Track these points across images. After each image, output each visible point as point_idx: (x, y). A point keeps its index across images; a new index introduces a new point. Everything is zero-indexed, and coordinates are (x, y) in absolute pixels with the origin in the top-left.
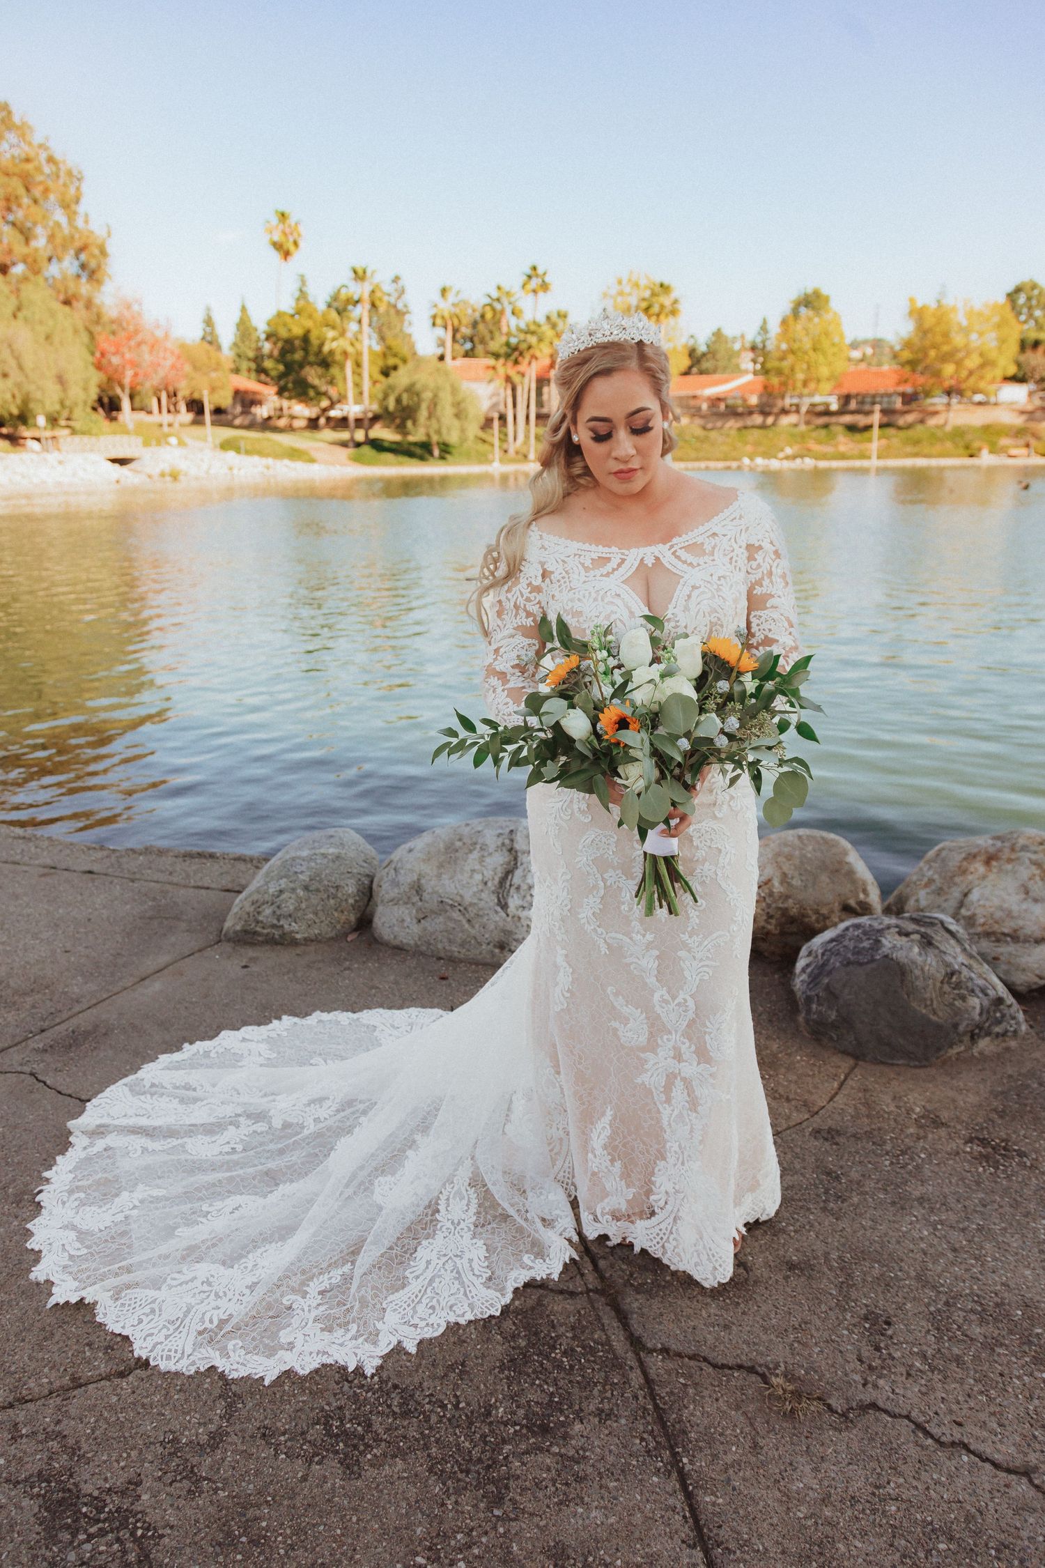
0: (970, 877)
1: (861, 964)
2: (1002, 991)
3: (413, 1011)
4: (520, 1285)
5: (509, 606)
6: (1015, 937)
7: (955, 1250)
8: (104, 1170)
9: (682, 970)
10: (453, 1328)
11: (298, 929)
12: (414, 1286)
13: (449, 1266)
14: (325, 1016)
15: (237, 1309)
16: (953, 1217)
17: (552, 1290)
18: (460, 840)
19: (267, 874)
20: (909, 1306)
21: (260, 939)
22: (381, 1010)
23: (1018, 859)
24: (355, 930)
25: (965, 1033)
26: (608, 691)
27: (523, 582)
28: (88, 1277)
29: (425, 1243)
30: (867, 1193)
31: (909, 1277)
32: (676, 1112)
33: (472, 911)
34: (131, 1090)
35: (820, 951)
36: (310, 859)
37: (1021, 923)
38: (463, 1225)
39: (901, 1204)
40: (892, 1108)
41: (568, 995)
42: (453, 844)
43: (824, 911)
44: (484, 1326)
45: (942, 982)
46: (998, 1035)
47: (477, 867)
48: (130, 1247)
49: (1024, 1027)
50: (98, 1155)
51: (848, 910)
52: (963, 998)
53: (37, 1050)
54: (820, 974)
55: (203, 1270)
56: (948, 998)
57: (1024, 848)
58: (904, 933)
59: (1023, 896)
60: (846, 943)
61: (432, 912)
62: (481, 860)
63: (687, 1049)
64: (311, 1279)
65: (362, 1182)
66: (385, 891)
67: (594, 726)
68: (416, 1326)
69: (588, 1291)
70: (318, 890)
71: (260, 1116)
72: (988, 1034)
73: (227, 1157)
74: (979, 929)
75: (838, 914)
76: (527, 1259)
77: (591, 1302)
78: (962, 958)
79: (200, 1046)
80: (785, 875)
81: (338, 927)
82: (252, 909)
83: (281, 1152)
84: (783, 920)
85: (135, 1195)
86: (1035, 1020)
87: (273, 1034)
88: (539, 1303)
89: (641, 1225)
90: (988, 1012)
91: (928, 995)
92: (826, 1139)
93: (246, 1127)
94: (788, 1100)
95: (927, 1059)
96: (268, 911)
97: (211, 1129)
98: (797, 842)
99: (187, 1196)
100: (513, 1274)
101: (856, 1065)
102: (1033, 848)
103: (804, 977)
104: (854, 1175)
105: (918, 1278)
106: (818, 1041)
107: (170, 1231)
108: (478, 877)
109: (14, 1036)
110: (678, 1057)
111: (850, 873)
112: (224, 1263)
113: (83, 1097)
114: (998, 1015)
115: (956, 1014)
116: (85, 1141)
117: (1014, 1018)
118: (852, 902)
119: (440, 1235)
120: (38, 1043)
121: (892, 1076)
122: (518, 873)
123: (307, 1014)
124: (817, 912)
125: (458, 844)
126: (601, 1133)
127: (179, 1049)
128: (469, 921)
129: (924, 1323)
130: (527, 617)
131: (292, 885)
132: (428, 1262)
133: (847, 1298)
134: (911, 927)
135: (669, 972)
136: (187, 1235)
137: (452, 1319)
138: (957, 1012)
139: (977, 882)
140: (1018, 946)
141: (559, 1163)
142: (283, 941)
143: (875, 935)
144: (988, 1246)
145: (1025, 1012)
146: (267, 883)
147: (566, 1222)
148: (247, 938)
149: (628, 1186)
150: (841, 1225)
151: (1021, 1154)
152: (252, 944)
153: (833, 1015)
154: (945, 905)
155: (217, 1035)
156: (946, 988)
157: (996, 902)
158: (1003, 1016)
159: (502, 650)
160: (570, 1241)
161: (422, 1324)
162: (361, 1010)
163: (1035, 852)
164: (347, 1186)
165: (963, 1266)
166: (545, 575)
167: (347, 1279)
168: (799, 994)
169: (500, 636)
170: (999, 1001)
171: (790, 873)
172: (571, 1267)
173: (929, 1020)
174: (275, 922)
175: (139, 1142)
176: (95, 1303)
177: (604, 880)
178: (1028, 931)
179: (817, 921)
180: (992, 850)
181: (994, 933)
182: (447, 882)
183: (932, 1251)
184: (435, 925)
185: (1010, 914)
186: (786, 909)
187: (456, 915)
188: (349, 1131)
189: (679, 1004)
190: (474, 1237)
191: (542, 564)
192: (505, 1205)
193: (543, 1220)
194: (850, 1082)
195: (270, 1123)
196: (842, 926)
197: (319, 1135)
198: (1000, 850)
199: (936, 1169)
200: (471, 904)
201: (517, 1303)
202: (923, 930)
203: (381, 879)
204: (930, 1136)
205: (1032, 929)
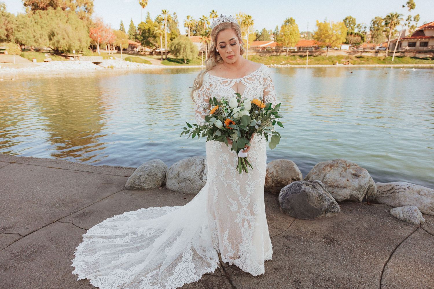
0: (326, 171)
1: (296, 193)
2: (334, 200)
3: (177, 207)
4: (204, 274)
5: (201, 94)
6: (337, 187)
7: (319, 265)
8: (92, 247)
9: (247, 190)
10: (186, 285)
11: (145, 186)
12: (175, 275)
13: (185, 270)
14: (153, 208)
15: (128, 281)
16: (318, 257)
17: (212, 275)
18: (190, 162)
19: (137, 171)
20: (306, 278)
21: (135, 189)
22: (168, 207)
23: (339, 166)
24: (161, 186)
25: (324, 211)
26: (227, 115)
27: (205, 88)
28: (88, 273)
29: (179, 264)
30: (296, 251)
31: (306, 271)
32: (245, 229)
33: (193, 181)
34: (100, 227)
35: (286, 190)
36: (149, 167)
37: (339, 183)
38: (189, 260)
39: (305, 254)
40: (304, 230)
41: (217, 198)
42: (188, 163)
43: (287, 180)
44: (194, 284)
45: (318, 198)
46: (332, 212)
47: (194, 169)
48: (99, 266)
49: (340, 210)
50: (91, 243)
51: (293, 180)
52: (323, 202)
53: (74, 217)
54: (285, 196)
55: (119, 271)
56: (319, 202)
57: (340, 163)
58: (308, 185)
59: (340, 176)
60: (293, 188)
61: (182, 181)
62: (195, 167)
63: (248, 212)
64: (148, 273)
65: (162, 249)
66: (169, 176)
67: (223, 124)
68: (176, 284)
69: (222, 275)
70: (151, 175)
71: (135, 233)
72: (330, 212)
73: (126, 243)
74: (328, 185)
75: (291, 181)
76: (206, 268)
77: (222, 278)
78: (323, 191)
79: (118, 216)
80: (277, 171)
81: (156, 185)
82: (133, 180)
83: (140, 242)
84: (276, 183)
85: (101, 253)
86: (343, 209)
87: (138, 213)
88: (209, 278)
89: (237, 260)
90: (330, 206)
91: (314, 201)
92: (286, 238)
93: (131, 236)
94: (276, 228)
95: (314, 218)
96: (137, 181)
97: (121, 237)
98: (280, 162)
99: (115, 253)
100: (202, 272)
101: (295, 220)
102: (343, 163)
103: (281, 197)
104: (293, 247)
105: (309, 271)
106: (285, 214)
107: (110, 262)
108: (195, 172)
109: (67, 214)
110: (246, 214)
111: (294, 170)
112: (124, 269)
113: (86, 229)
114: (333, 207)
116: (87, 240)
117: (337, 208)
118: (295, 178)
119: (183, 262)
120: (74, 215)
121: (304, 222)
122: (205, 170)
123: (148, 208)
124: (285, 180)
125: (189, 163)
126: (226, 235)
127: (113, 217)
128: (192, 183)
129: (310, 282)
130: (206, 97)
131: (144, 174)
132: (179, 269)
133: (290, 276)
134: (310, 183)
135: (243, 191)
136: (114, 263)
137: (186, 283)
138: (321, 205)
139: (328, 172)
140: (338, 189)
141: (215, 244)
142: (142, 189)
143: (300, 186)
144: (327, 264)
145: (340, 206)
146: (137, 174)
147: (217, 258)
148: (132, 188)
149: (233, 250)
150: (289, 259)
151: (337, 241)
152: (133, 190)
153: (289, 207)
154: (319, 179)
155: (123, 213)
156: (319, 199)
157: (333, 177)
158: (334, 207)
159: (200, 106)
160: (217, 263)
161: (178, 284)
162: (162, 207)
163: (343, 164)
164: (158, 250)
165: (320, 269)
166: (211, 85)
167: (158, 273)
168: (280, 202)
169: (199, 102)
170: (333, 203)
171: (278, 170)
172: (217, 270)
173: (314, 208)
174: (139, 184)
175: (101, 240)
176: (90, 280)
177: (226, 167)
178: (341, 185)
179: (285, 183)
180: (332, 164)
181: (332, 186)
182: (186, 173)
183: (313, 265)
184: (183, 184)
185: (336, 181)
186: (277, 180)
187: (188, 182)
188: (159, 236)
189: (246, 200)
190: (192, 263)
191: (210, 83)
192: (200, 254)
193: (210, 258)
194: (293, 224)
195: (137, 235)
196: (292, 183)
197: (151, 238)
198: (334, 164)
199: (315, 245)
200: (193, 179)
201: (203, 279)
202: (313, 184)
203: (168, 172)
204: (314, 237)
205: (342, 184)
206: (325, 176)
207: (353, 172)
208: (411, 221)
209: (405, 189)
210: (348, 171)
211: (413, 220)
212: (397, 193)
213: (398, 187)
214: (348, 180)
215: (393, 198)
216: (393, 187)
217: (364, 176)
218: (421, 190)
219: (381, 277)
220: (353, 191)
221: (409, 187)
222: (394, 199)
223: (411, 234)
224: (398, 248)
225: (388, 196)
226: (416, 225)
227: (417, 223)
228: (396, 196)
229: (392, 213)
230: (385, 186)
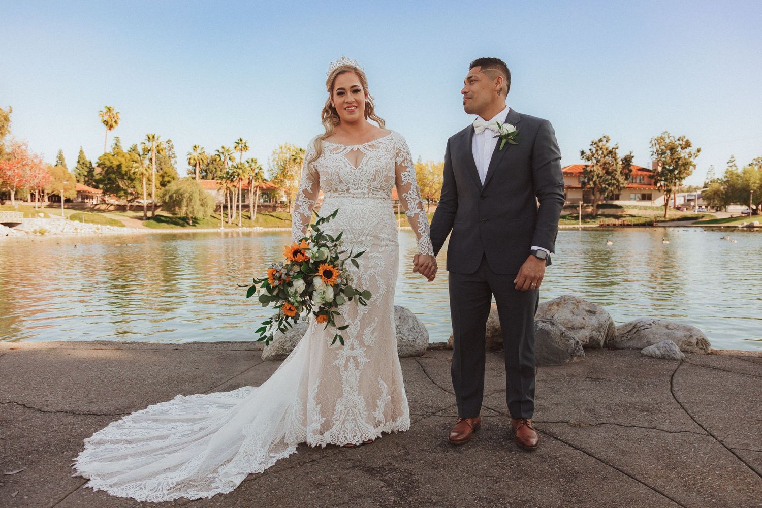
0: (552, 311)
6: (573, 328)
16: (595, 391)
23: (567, 303)
25: (570, 354)
31: (592, 403)
37: (574, 323)
39: (577, 391)
40: (557, 374)
45: (560, 336)
46: (578, 356)
49: (585, 355)
52: (568, 341)
56: (563, 341)
57: (568, 300)
59: (572, 315)
63: (356, 344)
72: (576, 356)
78: (564, 329)
89: (327, 433)
90: (575, 346)
91: (556, 341)
95: (560, 363)
96: (288, 345)
114: (577, 348)
115: (567, 346)
117: (582, 350)
121: (552, 368)
126: (313, 392)
138: (567, 345)
139: (555, 312)
140: (575, 331)
149: (322, 417)
151: (604, 379)
156: (562, 338)
157: (564, 317)
163: (572, 300)
170: (577, 342)
173: (559, 349)
178: (576, 325)
180: (558, 302)
185: (569, 320)
198: (560, 301)
204: (574, 378)
205: (578, 324)
206: (552, 317)
207: (587, 309)
208: (671, 357)
209: (650, 325)
210: (581, 307)
211: (673, 355)
212: (642, 331)
213: (641, 324)
214: (583, 318)
215: (638, 338)
216: (636, 325)
217: (601, 312)
218: (669, 324)
219: (675, 398)
220: (592, 331)
221: (654, 322)
222: (640, 338)
223: (678, 367)
224: (673, 378)
225: (631, 338)
226: (678, 360)
227: (679, 358)
228: (642, 335)
229: (645, 353)
230: (623, 328)
